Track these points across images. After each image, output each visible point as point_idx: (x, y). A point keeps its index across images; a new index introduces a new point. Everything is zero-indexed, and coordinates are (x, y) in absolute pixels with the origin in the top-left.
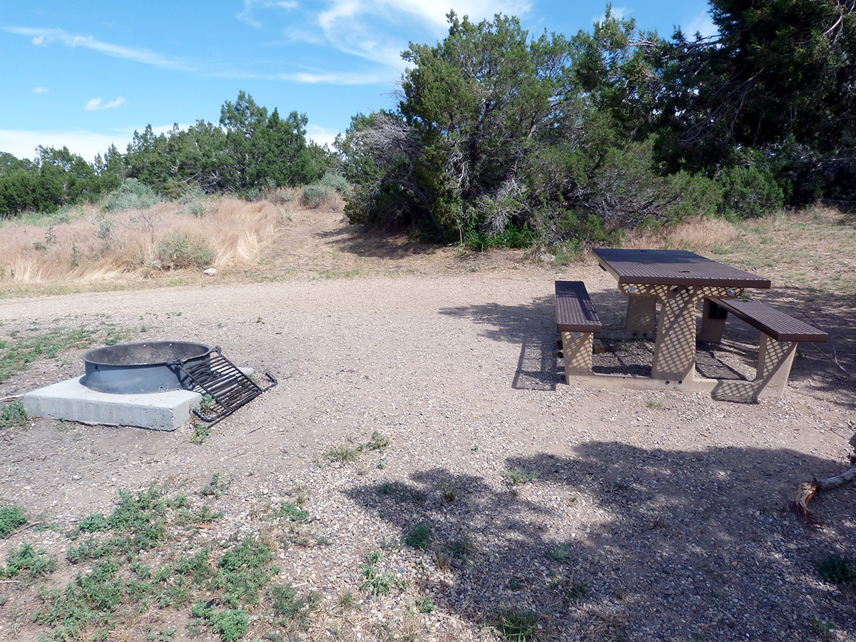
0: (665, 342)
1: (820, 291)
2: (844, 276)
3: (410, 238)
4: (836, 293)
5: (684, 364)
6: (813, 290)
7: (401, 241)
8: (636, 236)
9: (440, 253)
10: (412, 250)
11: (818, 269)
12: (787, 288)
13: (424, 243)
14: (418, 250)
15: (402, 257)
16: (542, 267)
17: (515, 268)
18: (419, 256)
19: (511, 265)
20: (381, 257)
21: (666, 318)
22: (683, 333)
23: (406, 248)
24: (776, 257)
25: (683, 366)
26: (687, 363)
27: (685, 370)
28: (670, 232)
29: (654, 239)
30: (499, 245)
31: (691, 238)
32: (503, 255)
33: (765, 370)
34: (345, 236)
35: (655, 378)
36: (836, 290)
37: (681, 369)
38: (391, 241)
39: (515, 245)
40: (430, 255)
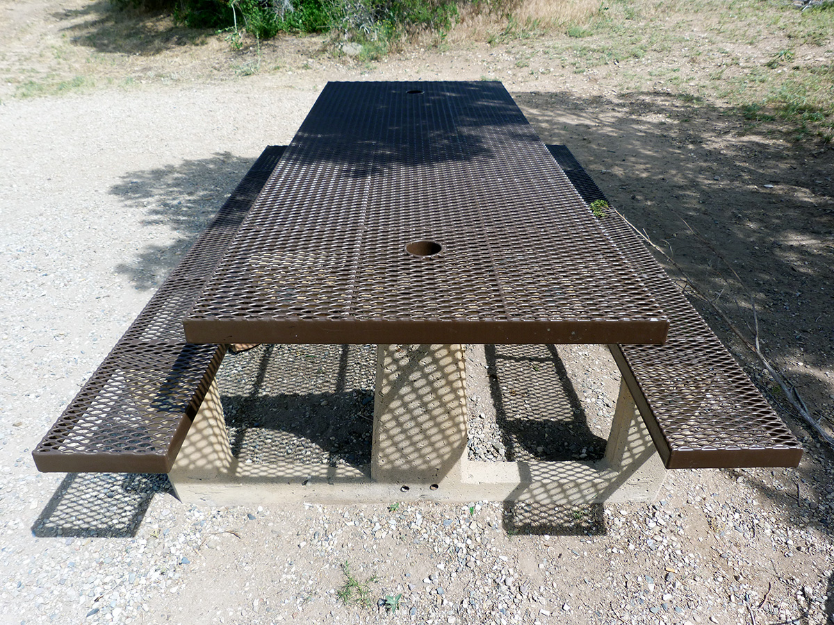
0: (391, 411)
1: (698, 99)
2: (728, 73)
3: (176, 19)
4: (719, 104)
5: (442, 451)
6: (689, 98)
7: (164, 24)
8: (471, 13)
9: (213, 43)
10: (175, 39)
11: (694, 62)
12: (656, 93)
13: (195, 26)
14: (184, 39)
15: (158, 51)
16: (344, 63)
17: (306, 67)
18: (183, 48)
19: (302, 60)
20: (129, 52)
21: (388, 360)
22: (434, 391)
23: (167, 37)
24: (644, 42)
25: (440, 456)
26: (447, 449)
27: (443, 463)
28: (515, 7)
29: (493, 16)
30: (292, 29)
31: (541, 14)
32: (296, 45)
33: (626, 455)
34: (91, 17)
35: (376, 481)
36: (717, 98)
37: (435, 463)
38: (149, 24)
39: (313, 30)
40: (198, 47)
